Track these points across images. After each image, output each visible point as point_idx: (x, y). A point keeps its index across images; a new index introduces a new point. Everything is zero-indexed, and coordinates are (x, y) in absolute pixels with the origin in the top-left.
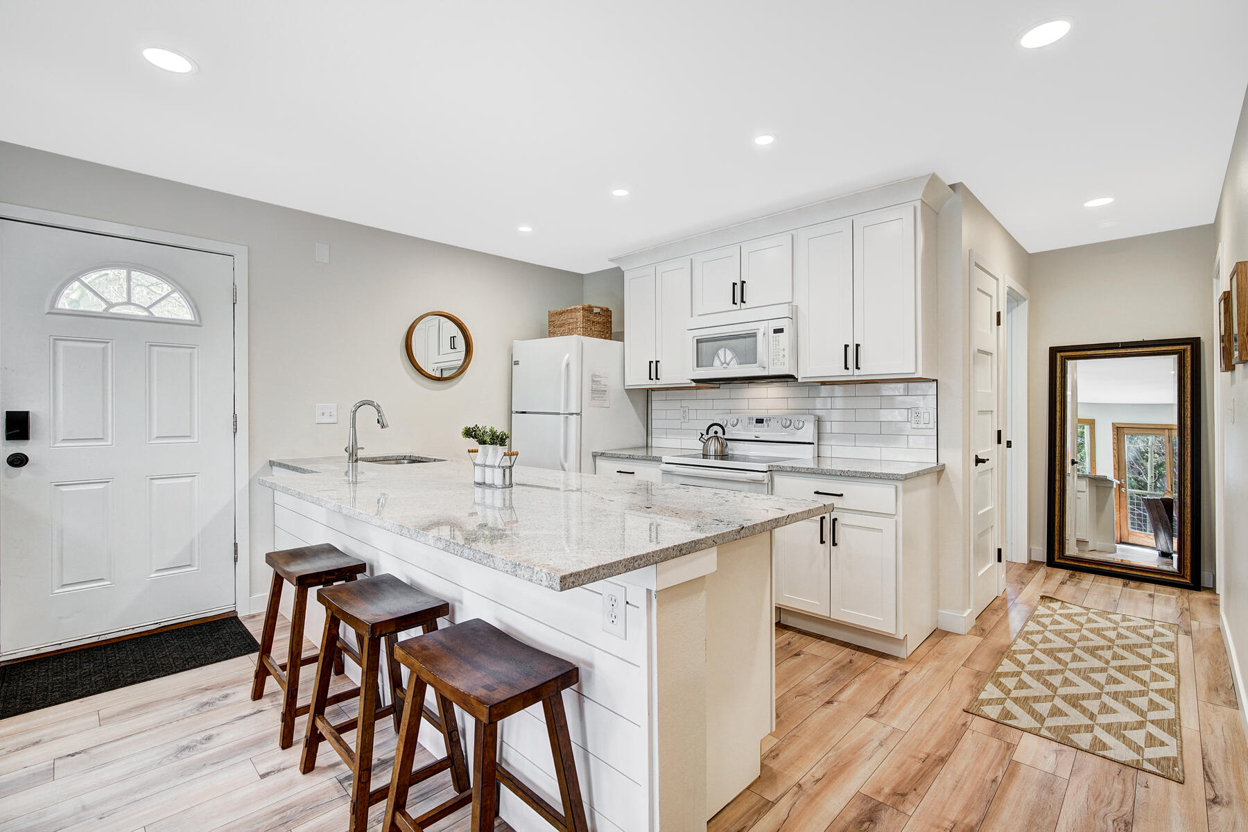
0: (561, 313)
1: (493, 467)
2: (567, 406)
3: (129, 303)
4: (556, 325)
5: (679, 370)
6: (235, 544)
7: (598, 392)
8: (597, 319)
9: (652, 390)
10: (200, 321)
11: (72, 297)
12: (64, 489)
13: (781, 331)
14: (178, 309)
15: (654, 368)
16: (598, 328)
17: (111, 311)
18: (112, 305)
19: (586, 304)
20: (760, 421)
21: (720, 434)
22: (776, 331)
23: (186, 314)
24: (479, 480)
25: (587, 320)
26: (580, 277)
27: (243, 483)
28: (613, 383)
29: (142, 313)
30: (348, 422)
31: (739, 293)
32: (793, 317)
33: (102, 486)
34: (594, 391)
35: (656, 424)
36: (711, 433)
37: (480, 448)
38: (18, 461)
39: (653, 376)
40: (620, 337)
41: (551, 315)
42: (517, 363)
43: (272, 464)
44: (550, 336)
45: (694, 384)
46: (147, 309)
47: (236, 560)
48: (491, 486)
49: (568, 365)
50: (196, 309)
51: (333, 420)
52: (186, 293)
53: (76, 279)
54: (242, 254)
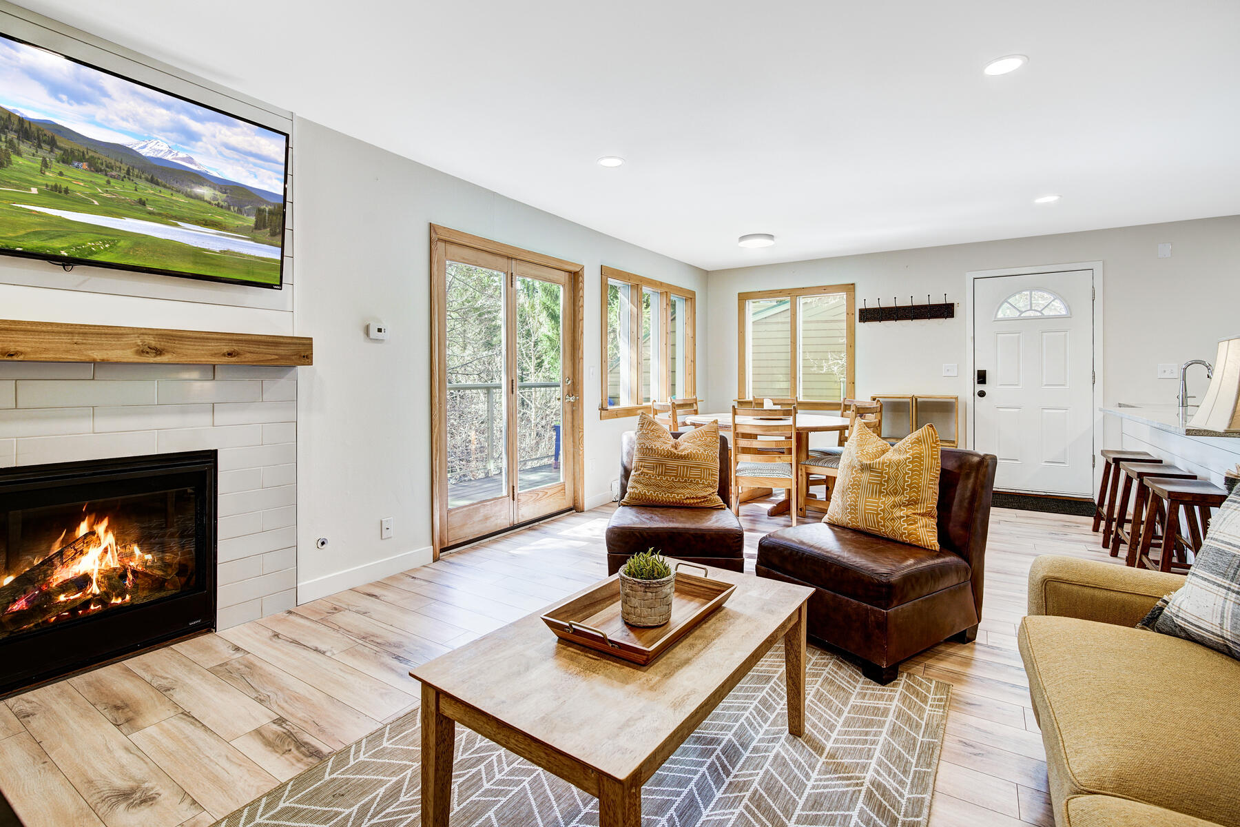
3: (1031, 310)
6: (1094, 456)
10: (1071, 314)
11: (1004, 311)
12: (1001, 410)
14: (1058, 308)
17: (1022, 315)
18: (1022, 313)
23: (1062, 311)
29: (1039, 314)
33: (1016, 410)
38: (982, 394)
43: (1120, 405)
46: (1040, 312)
47: (1094, 467)
50: (1068, 308)
51: (1174, 376)
52: (1063, 300)
53: (1006, 301)
54: (1098, 267)
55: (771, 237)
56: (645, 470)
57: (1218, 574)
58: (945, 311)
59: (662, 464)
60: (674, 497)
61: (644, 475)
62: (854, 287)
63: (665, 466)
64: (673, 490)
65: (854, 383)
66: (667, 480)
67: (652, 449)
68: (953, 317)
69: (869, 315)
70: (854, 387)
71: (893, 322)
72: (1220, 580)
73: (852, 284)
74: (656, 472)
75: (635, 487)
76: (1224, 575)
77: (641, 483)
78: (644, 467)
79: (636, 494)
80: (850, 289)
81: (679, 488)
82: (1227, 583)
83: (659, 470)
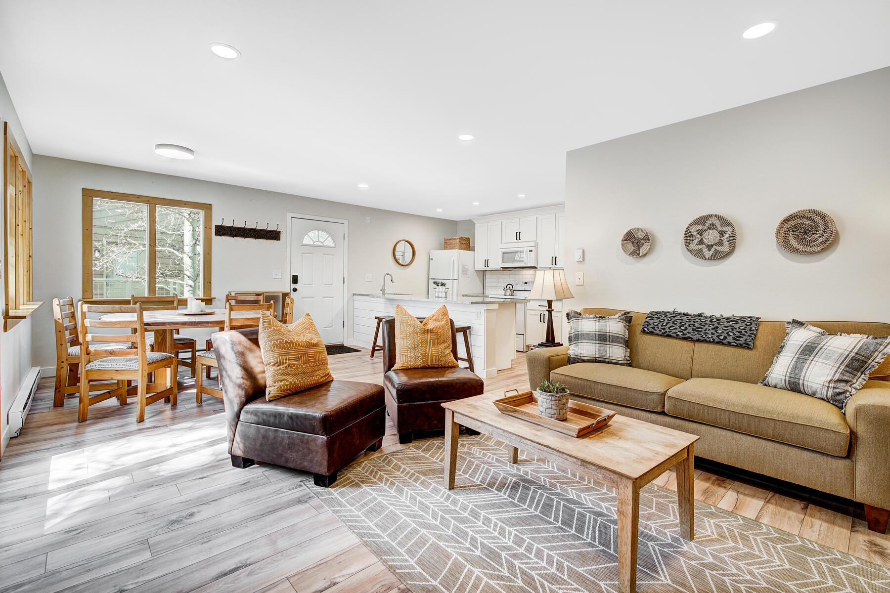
0: (450, 239)
1: (442, 292)
2: (453, 276)
3: (318, 241)
4: (447, 245)
5: (496, 263)
6: (344, 321)
7: (465, 271)
8: (465, 242)
9: (486, 271)
10: (335, 246)
11: (306, 240)
12: (304, 299)
13: (531, 251)
14: (330, 242)
15: (487, 263)
16: (465, 246)
17: (315, 244)
18: (314, 242)
19: (460, 237)
20: (526, 283)
21: (511, 288)
22: (530, 251)
23: (332, 244)
24: (437, 296)
25: (460, 243)
26: (456, 222)
27: (346, 301)
28: (470, 268)
29: (321, 244)
30: (382, 280)
31: (518, 236)
32: (536, 246)
33: (312, 299)
34: (463, 271)
35: (487, 285)
36: (508, 288)
37: (437, 287)
38: (295, 290)
39: (486, 266)
40: (473, 250)
41: (445, 240)
42: (432, 259)
43: (353, 294)
44: (445, 249)
45: (502, 269)
46: (323, 243)
47: (344, 326)
48: (441, 297)
49: (454, 261)
50: (334, 242)
51: (371, 280)
52: (333, 238)
53: (307, 234)
54: (346, 222)
55: (190, 151)
56: (291, 362)
57: (591, 340)
58: (274, 235)
59: (305, 354)
60: (314, 379)
61: (292, 367)
62: (211, 207)
63: (308, 355)
64: (314, 373)
65: (210, 283)
66: (310, 366)
67: (292, 342)
68: (280, 240)
69: (222, 231)
70: (211, 285)
71: (242, 239)
72: (592, 342)
73: (210, 205)
74: (301, 361)
75: (285, 380)
76: (593, 340)
77: (290, 374)
78: (289, 360)
79: (287, 385)
80: (208, 208)
81: (317, 371)
82: (595, 342)
83: (304, 359)
